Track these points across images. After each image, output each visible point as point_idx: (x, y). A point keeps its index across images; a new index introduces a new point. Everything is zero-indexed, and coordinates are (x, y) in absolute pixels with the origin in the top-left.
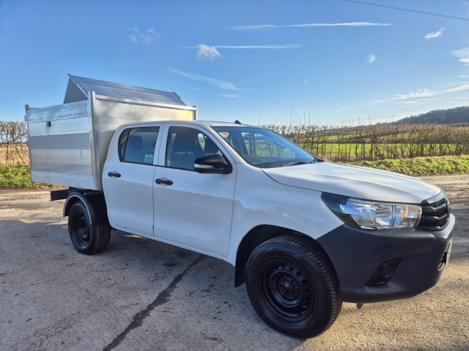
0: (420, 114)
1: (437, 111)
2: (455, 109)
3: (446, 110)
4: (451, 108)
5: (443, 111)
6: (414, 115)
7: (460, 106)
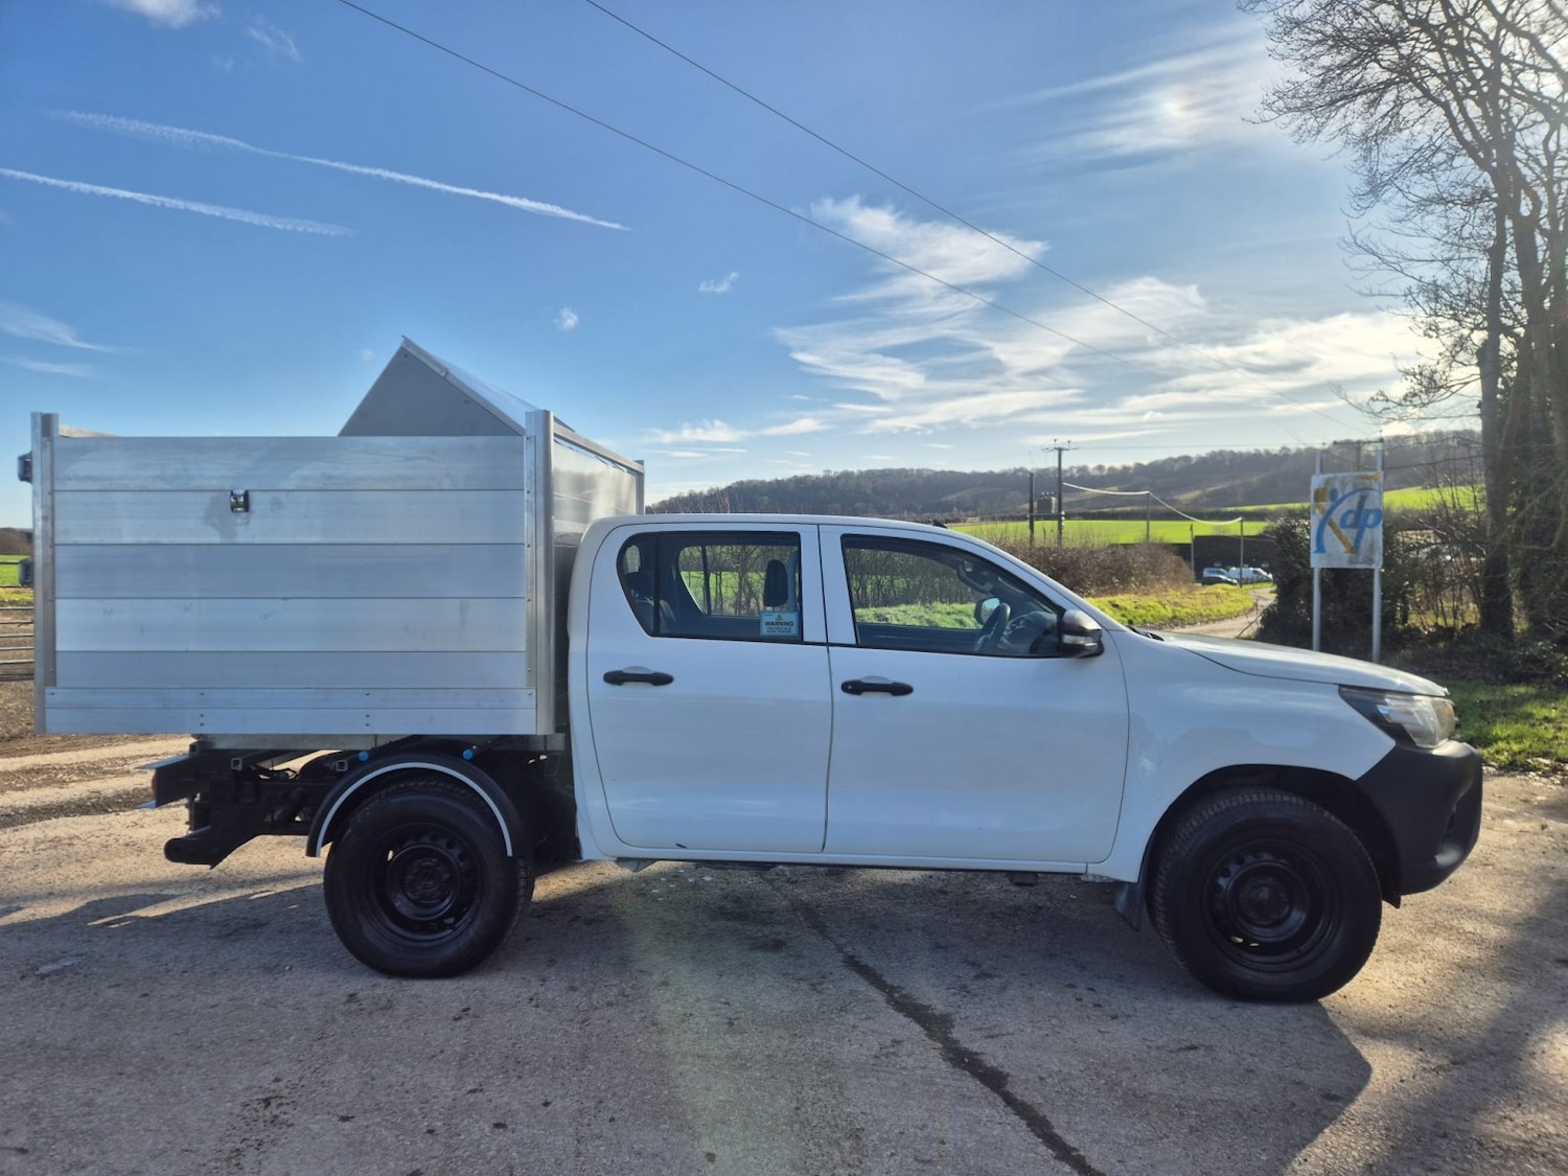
0: (712, 490)
1: (750, 482)
2: (790, 480)
3: (770, 483)
4: (780, 479)
5: (763, 482)
6: (697, 491)
7: (800, 473)
